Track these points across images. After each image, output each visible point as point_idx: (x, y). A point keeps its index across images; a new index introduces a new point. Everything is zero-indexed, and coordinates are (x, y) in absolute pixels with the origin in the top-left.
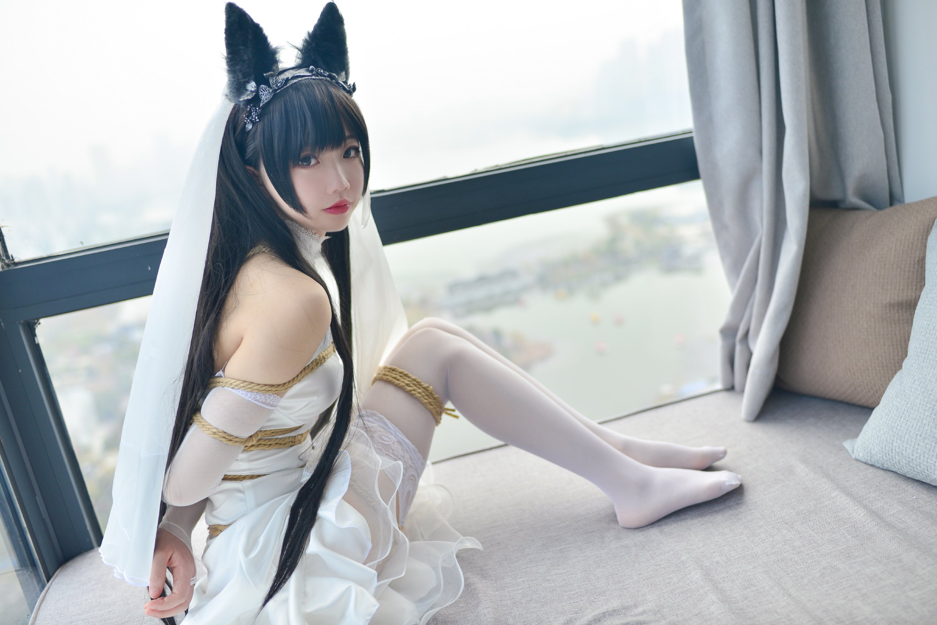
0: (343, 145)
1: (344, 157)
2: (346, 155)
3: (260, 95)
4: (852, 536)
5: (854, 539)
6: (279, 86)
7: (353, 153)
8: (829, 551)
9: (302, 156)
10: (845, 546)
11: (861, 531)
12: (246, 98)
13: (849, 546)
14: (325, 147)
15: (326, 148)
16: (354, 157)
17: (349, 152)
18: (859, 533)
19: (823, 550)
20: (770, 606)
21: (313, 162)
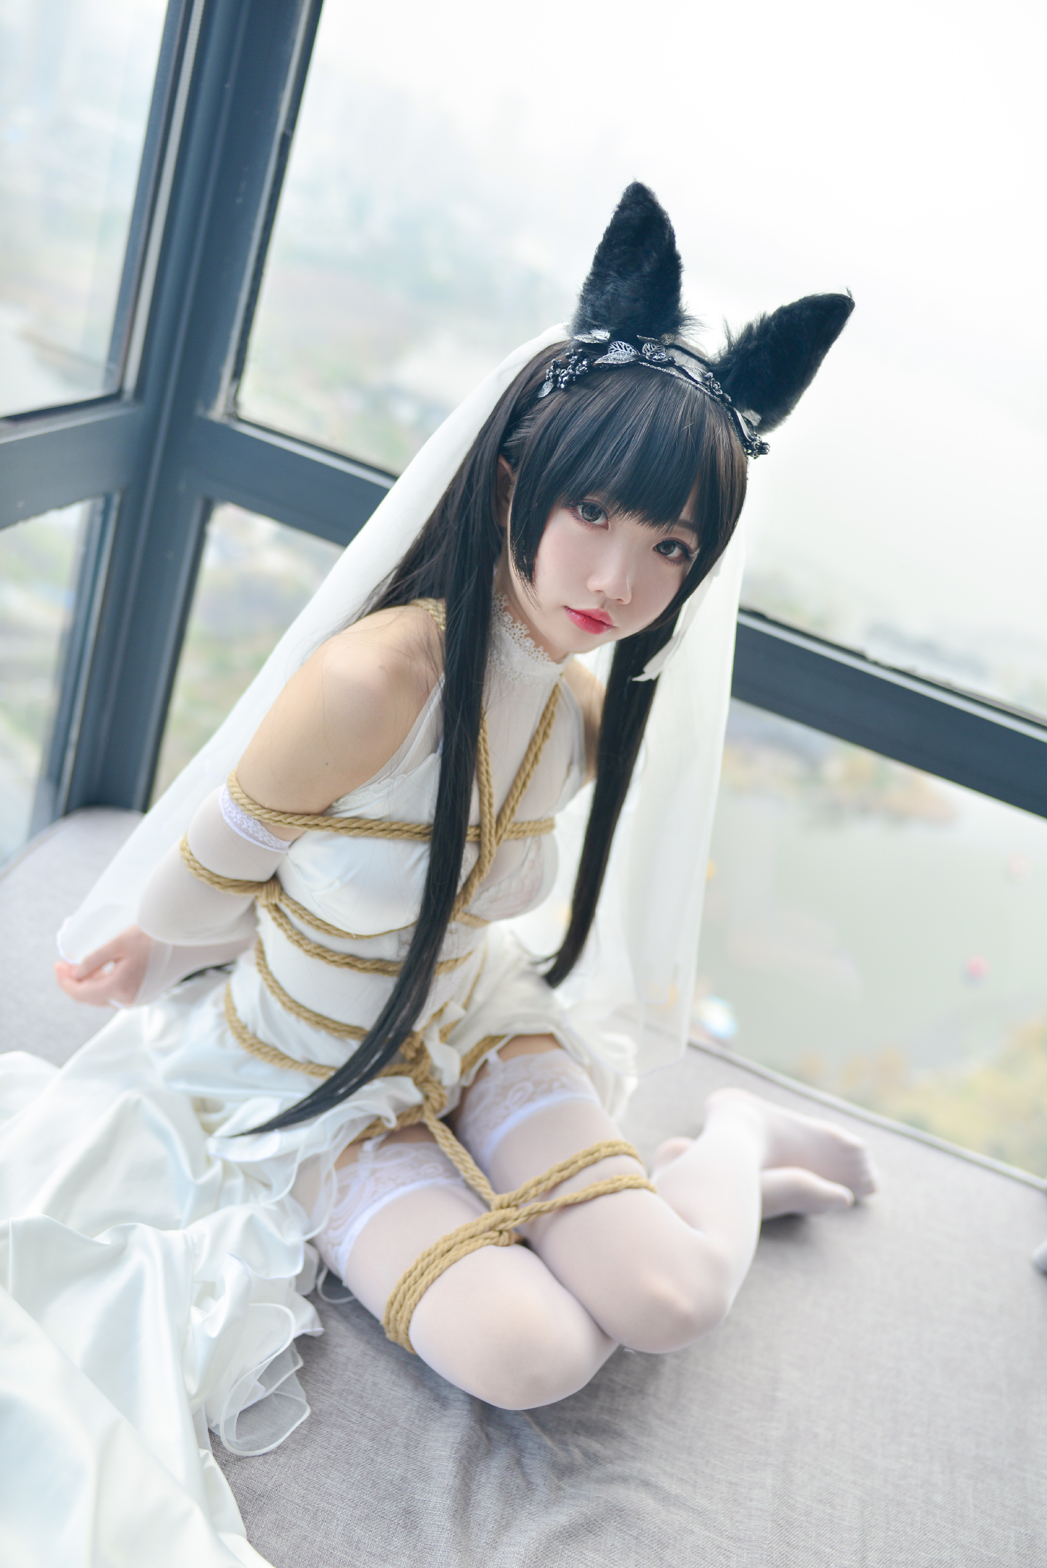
0: (665, 527)
1: (657, 548)
2: (664, 548)
3: (610, 349)
4: (1018, 1550)
5: (1016, 1555)
6: (655, 359)
7: (676, 553)
8: (968, 1545)
9: (587, 500)
10: (995, 1555)
11: (1035, 1554)
12: (581, 339)
13: (1000, 1560)
14: (632, 510)
15: (633, 513)
16: (673, 561)
17: (672, 549)
18: (1029, 1554)
19: (962, 1537)
20: (828, 1550)
21: (600, 521)
